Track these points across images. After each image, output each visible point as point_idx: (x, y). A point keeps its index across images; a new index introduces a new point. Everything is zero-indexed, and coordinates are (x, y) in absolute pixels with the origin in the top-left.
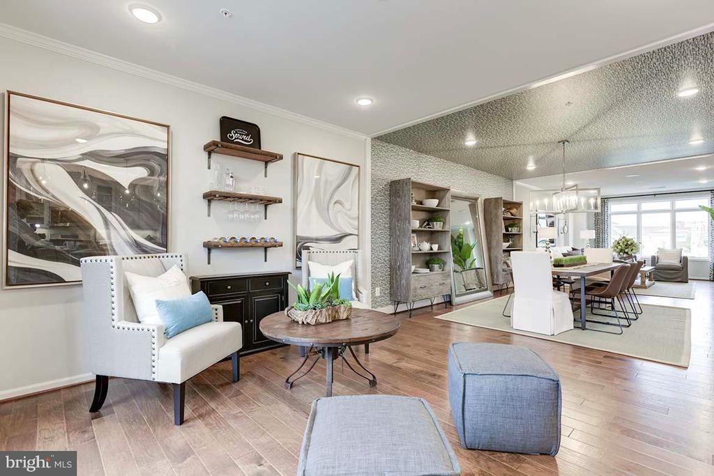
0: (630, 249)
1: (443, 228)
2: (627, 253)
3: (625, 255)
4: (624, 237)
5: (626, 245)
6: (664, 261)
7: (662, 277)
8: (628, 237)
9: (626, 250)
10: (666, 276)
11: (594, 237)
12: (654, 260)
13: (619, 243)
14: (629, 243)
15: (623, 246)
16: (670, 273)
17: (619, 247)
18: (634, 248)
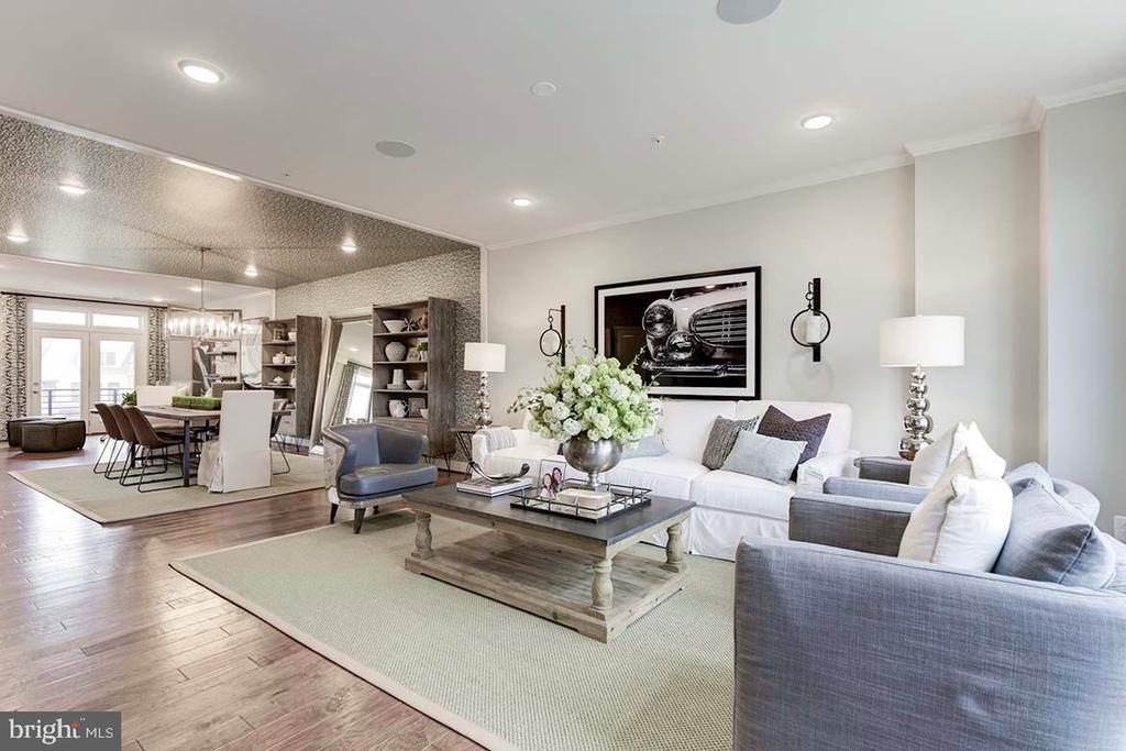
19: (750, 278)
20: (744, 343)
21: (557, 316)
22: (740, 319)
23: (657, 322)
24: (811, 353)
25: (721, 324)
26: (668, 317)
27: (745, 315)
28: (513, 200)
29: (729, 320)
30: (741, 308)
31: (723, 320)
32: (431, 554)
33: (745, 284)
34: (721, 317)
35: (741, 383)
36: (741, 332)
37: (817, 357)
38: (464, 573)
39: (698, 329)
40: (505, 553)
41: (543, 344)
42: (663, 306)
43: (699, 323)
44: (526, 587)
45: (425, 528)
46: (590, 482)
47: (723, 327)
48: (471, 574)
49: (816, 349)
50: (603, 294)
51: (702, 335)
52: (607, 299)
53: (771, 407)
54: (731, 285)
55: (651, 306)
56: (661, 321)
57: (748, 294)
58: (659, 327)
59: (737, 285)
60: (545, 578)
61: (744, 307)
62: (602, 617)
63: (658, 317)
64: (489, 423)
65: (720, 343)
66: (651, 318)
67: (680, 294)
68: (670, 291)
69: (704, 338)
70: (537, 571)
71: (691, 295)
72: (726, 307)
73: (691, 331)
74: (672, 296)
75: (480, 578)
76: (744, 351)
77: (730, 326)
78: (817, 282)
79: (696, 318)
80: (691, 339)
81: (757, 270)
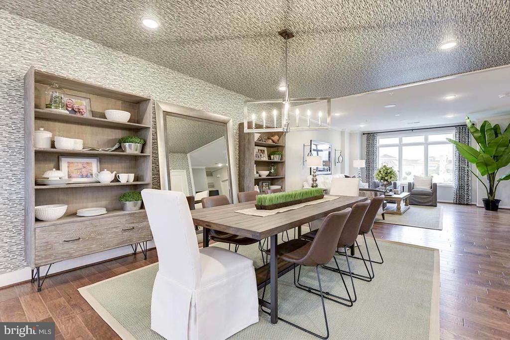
0: (389, 177)
1: (142, 152)
2: (387, 180)
3: (385, 183)
4: (385, 166)
5: (386, 173)
6: (419, 187)
7: (416, 201)
8: (388, 166)
9: (386, 178)
10: (420, 201)
11: (364, 166)
12: (411, 186)
13: (380, 172)
14: (389, 171)
15: (384, 174)
16: (424, 198)
17: (381, 175)
18: (392, 176)
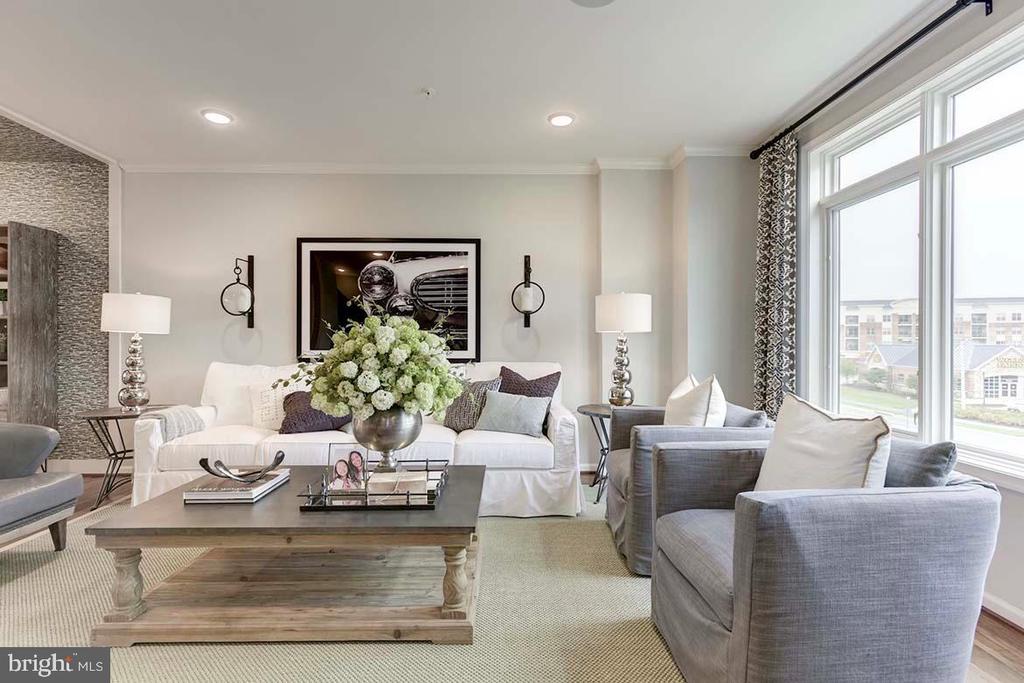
19: (471, 248)
20: (466, 309)
21: (244, 266)
22: (461, 286)
23: (375, 283)
24: (523, 320)
25: (443, 289)
26: (388, 279)
27: (466, 283)
28: (203, 112)
29: (451, 286)
30: (462, 277)
31: (446, 286)
32: (144, 608)
33: (466, 253)
34: (443, 283)
35: (463, 346)
36: (463, 298)
37: (527, 324)
38: (227, 619)
39: (420, 293)
40: (260, 573)
41: (225, 300)
42: (381, 267)
43: (421, 287)
44: (336, 611)
45: (133, 573)
46: (386, 462)
47: (445, 293)
48: (239, 618)
49: (527, 316)
50: (307, 248)
51: (424, 299)
52: (313, 254)
53: (503, 368)
54: (453, 254)
55: (369, 266)
56: (379, 283)
57: (469, 263)
58: (378, 289)
59: (459, 254)
60: (350, 591)
61: (465, 275)
62: (462, 616)
63: (377, 278)
64: (145, 402)
65: (442, 308)
66: (369, 279)
67: (401, 257)
68: (391, 252)
69: (426, 303)
70: (325, 585)
71: (413, 259)
72: (448, 273)
73: (413, 295)
74: (392, 258)
75: (255, 618)
76: (465, 316)
77: (452, 293)
78: (527, 259)
79: (417, 282)
80: (413, 303)
81: (477, 242)
